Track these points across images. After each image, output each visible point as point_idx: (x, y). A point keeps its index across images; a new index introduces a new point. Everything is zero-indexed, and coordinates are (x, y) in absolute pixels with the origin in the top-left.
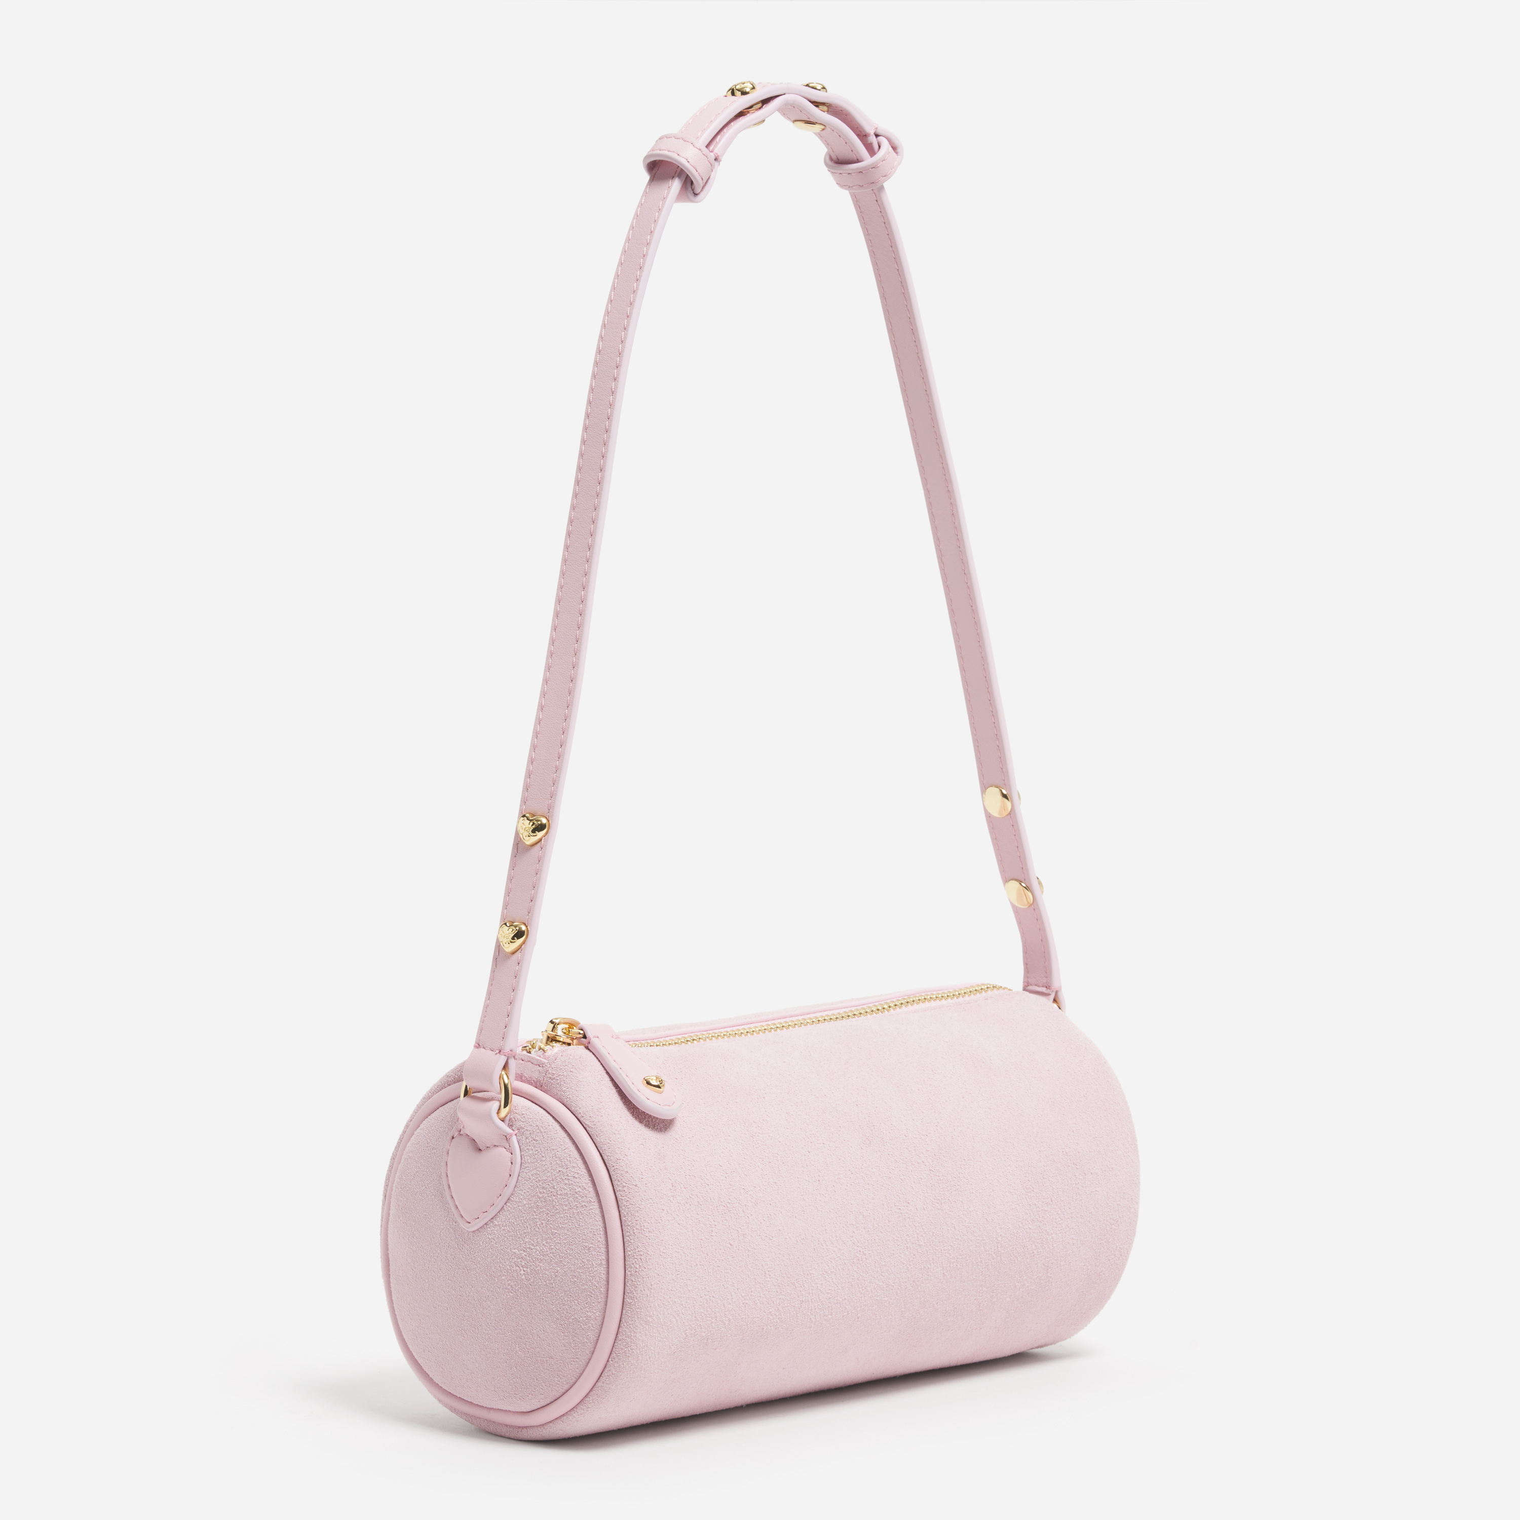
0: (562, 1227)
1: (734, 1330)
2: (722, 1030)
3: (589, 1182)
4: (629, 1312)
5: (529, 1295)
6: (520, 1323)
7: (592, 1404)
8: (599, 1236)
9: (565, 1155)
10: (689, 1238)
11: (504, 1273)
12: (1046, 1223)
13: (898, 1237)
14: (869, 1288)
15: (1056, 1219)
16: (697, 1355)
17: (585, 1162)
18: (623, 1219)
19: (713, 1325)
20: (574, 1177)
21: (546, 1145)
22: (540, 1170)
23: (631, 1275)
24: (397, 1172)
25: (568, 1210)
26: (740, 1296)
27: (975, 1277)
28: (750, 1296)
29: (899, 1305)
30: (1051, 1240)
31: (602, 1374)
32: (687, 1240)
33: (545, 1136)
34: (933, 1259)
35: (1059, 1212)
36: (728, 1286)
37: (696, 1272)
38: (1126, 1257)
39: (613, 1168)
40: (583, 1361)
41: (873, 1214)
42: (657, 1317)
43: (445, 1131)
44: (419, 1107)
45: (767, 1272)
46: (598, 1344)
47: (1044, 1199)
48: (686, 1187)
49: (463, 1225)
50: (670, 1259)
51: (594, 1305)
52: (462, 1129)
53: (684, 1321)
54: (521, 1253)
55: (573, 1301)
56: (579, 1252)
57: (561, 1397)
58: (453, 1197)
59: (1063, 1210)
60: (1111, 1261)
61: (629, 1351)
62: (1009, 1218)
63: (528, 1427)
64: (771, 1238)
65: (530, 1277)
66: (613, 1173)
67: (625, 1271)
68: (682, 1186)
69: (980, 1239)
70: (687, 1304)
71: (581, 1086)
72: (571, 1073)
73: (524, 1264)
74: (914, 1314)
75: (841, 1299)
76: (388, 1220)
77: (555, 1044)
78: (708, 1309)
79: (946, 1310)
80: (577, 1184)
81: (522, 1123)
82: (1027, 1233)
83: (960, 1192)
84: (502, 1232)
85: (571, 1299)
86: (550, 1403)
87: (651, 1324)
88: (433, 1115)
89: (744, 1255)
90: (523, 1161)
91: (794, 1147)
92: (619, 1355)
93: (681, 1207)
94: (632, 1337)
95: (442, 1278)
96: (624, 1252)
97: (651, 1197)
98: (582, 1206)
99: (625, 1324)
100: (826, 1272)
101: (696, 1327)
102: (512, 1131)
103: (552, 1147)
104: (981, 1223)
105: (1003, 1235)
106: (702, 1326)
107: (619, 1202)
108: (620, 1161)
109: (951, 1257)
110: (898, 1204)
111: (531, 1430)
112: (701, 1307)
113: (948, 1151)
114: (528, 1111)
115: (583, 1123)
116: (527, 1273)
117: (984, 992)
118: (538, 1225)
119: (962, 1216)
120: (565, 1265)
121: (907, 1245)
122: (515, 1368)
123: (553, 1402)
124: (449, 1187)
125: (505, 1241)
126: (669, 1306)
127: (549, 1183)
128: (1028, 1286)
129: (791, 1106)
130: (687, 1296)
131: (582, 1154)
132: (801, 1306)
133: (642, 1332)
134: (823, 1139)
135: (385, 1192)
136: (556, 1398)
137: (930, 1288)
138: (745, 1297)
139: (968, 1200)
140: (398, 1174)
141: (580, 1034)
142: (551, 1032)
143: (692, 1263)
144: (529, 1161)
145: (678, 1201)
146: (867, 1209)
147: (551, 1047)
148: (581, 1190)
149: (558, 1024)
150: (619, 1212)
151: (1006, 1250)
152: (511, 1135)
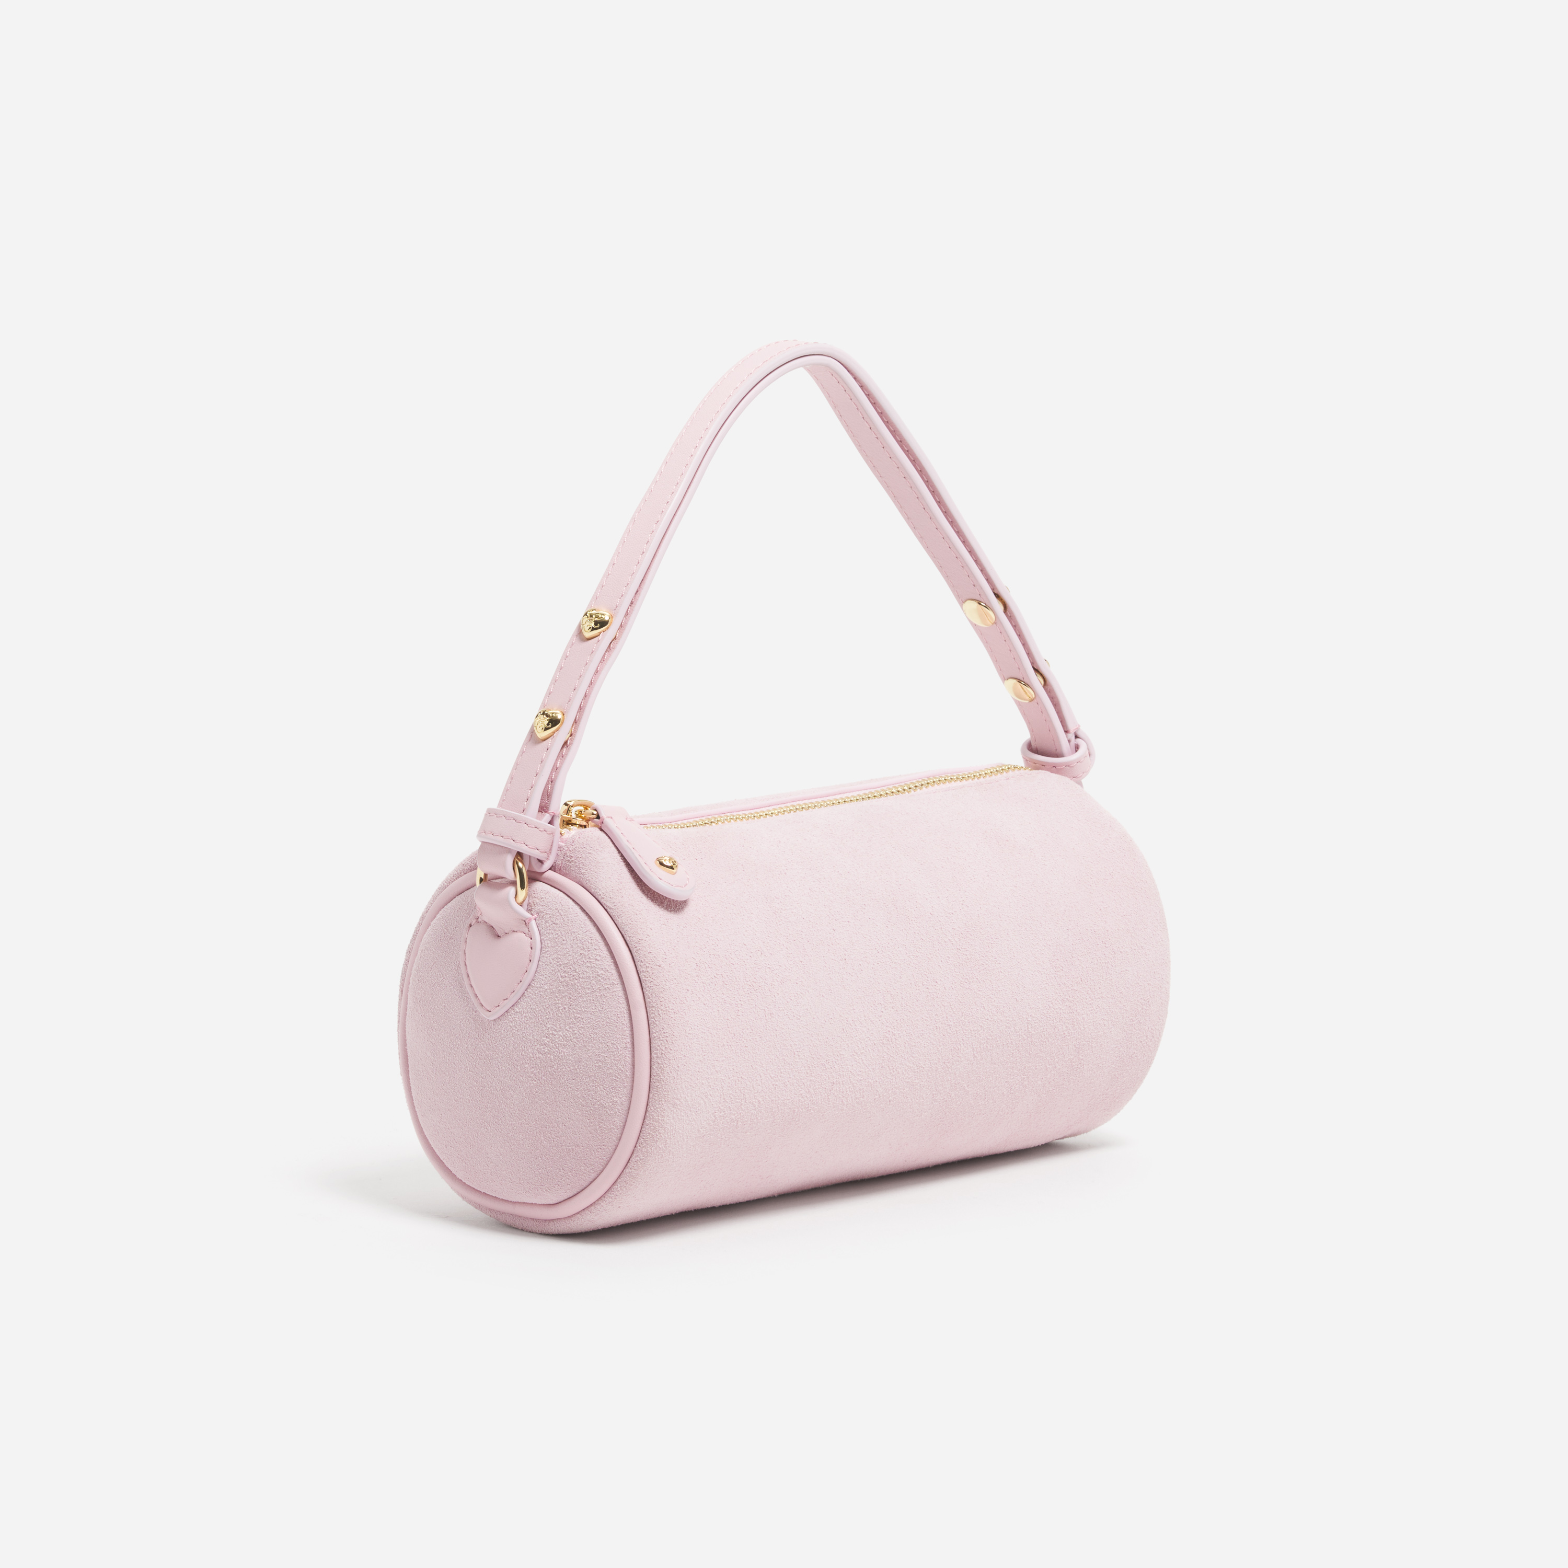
0: (585, 1011)
1: (764, 1112)
2: (740, 813)
3: (612, 964)
4: (656, 1095)
5: (553, 1083)
6: (545, 1112)
7: (621, 1192)
8: (623, 1018)
9: (586, 938)
10: (715, 1019)
11: (527, 1061)
12: (1077, 1003)
13: (927, 1017)
14: (899, 1070)
15: (1086, 999)
16: (727, 1139)
17: (607, 945)
18: (648, 1000)
19: (743, 1107)
20: (596, 959)
21: (566, 928)
22: (560, 954)
23: (657, 1057)
24: (414, 964)
25: (591, 993)
26: (770, 1078)
27: (1005, 1059)
28: (779, 1077)
29: (930, 1087)
30: (1082, 1021)
31: (629, 1160)
32: (713, 1021)
33: (566, 919)
34: (963, 1040)
35: (1089, 992)
36: (757, 1067)
37: (724, 1053)
38: (1158, 1038)
39: (636, 949)
40: (610, 1148)
41: (901, 994)
42: (685, 1100)
43: (462, 920)
44: (435, 898)
45: (796, 1053)
46: (625, 1130)
47: (1073, 978)
48: (710, 966)
49: (484, 1014)
50: (696, 1040)
51: (620, 1089)
52: (480, 916)
53: (713, 1103)
54: (543, 1040)
55: (598, 1086)
56: (603, 1036)
57: (588, 1186)
58: (472, 986)
59: (1093, 990)
60: (1143, 1043)
61: (657, 1135)
62: (1039, 997)
63: (555, 1219)
64: (799, 1018)
65: (553, 1064)
66: (636, 954)
67: (651, 1054)
68: (706, 965)
69: (1010, 1019)
70: (715, 1086)
71: (600, 868)
72: (590, 855)
73: (546, 1051)
74: (945, 1097)
75: (872, 1082)
76: (405, 1014)
77: (572, 827)
78: (737, 1091)
79: (977, 1093)
80: (599, 966)
81: (541, 907)
82: (1058, 1013)
83: (988, 971)
84: (523, 1019)
85: (596, 1084)
86: (577, 1194)
87: (679, 1107)
88: (449, 904)
89: (772, 1034)
90: (543, 946)
91: (818, 924)
92: (646, 1139)
93: (706, 987)
94: (660, 1121)
95: (463, 1069)
96: (650, 1034)
97: (675, 977)
98: (605, 989)
99: (652, 1108)
100: (856, 1053)
101: (725, 1109)
102: (531, 916)
103: (573, 930)
104: (1010, 1003)
105: (1033, 1015)
106: (731, 1109)
107: (643, 984)
108: (643, 941)
109: (981, 1038)
110: (925, 983)
111: (559, 1222)
112: (729, 1088)
113: (974, 929)
114: (547, 895)
115: (604, 905)
116: (551, 1059)
117: (1005, 773)
118: (561, 1010)
119: (991, 996)
120: (589, 1050)
121: (937, 1025)
122: (540, 1159)
123: (580, 1192)
124: (468, 976)
125: (527, 1028)
126: (697, 1087)
127: (571, 967)
128: (1060, 1069)
129: (814, 882)
130: (715, 1077)
131: (604, 936)
132: (832, 1088)
133: (670, 1116)
134: (848, 917)
135: (402, 987)
136: (583, 1188)
137: (961, 1070)
138: (775, 1079)
139: (997, 979)
140: (415, 966)
141: (593, 814)
142: (566, 816)
143: (719, 1043)
144: (550, 945)
145: (703, 981)
146: (895, 988)
147: (568, 830)
148: (603, 973)
149: (572, 806)
150: (643, 993)
151: (1036, 1031)
152: (530, 920)
